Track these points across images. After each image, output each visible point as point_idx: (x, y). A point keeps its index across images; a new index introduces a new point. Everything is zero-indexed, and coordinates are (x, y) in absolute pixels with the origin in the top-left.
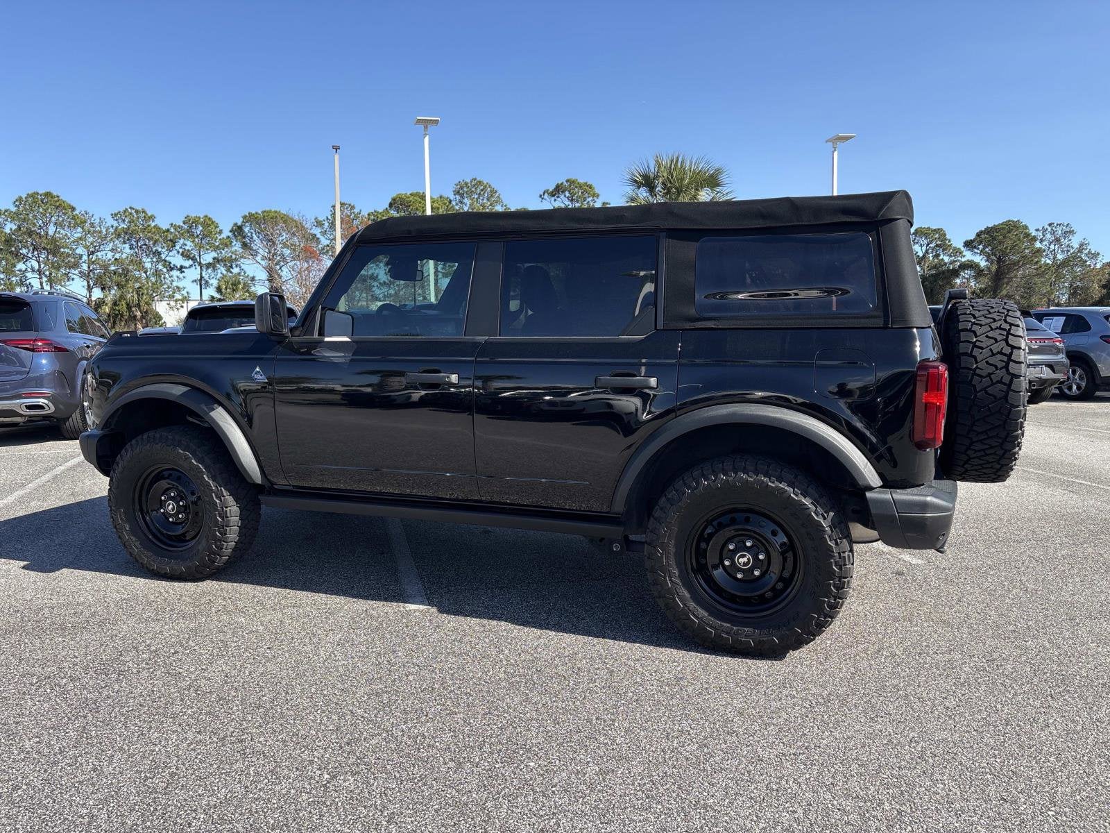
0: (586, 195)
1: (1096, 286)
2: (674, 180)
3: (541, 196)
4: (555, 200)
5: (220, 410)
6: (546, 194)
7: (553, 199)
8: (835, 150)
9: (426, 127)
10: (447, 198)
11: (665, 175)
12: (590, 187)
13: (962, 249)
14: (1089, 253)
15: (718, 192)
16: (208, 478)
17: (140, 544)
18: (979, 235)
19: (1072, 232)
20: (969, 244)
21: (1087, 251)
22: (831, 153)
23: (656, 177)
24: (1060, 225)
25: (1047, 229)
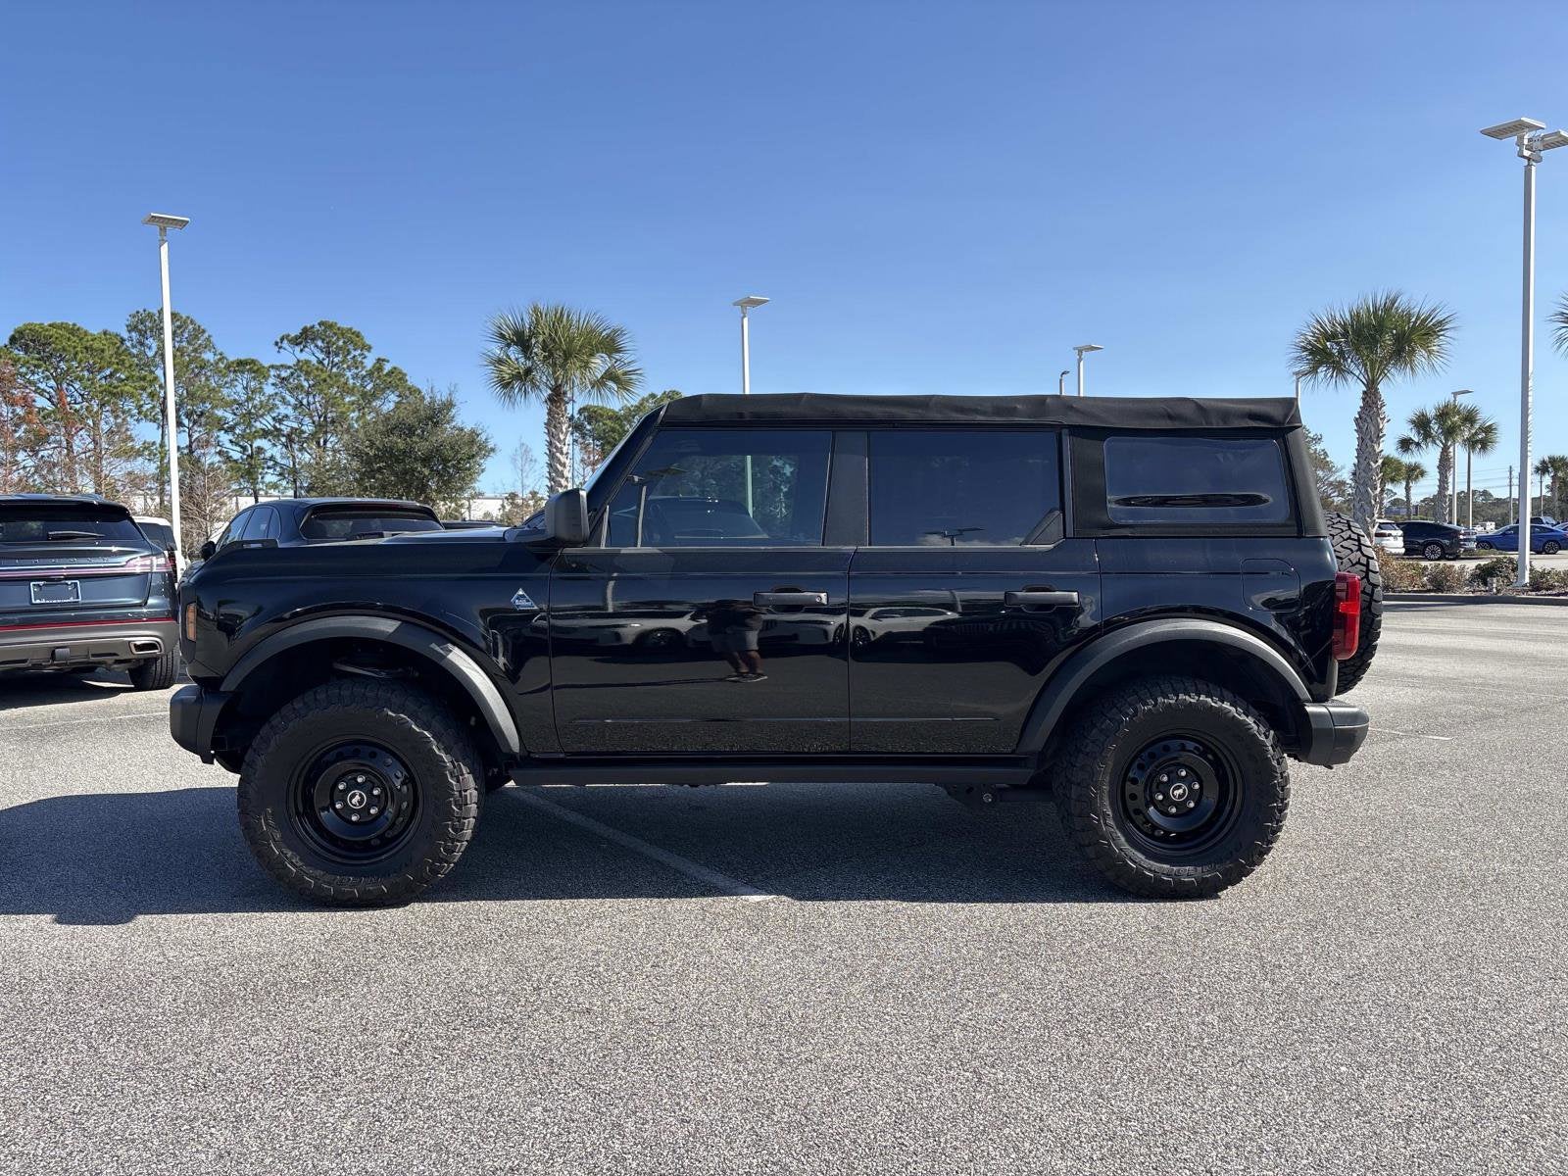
0: (351, 347)
2: (559, 338)
3: (277, 344)
4: (301, 351)
5: (456, 650)
6: (285, 341)
7: (298, 349)
8: (744, 316)
9: (163, 230)
10: (117, 335)
11: (547, 332)
12: (358, 335)
15: (617, 360)
16: (439, 749)
17: (300, 860)
22: (740, 319)
23: (533, 334)
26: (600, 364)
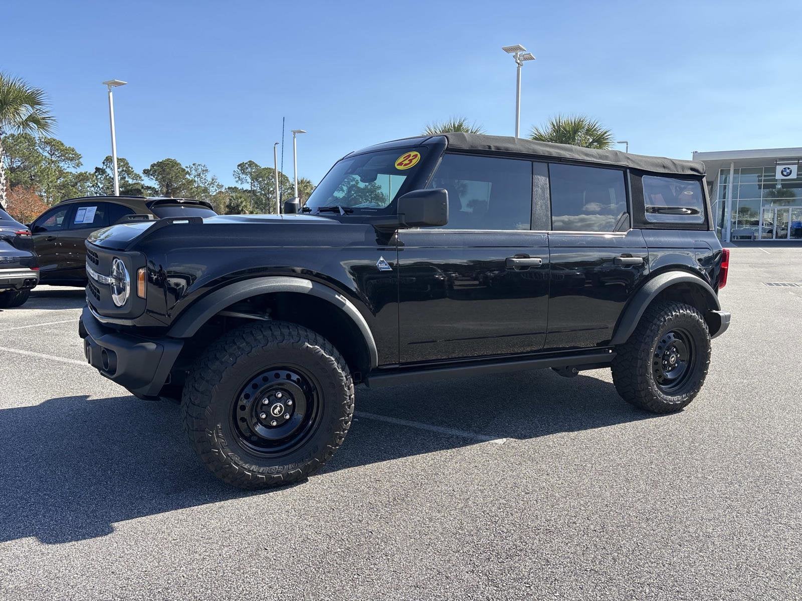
1: (222, 206)
8: (110, 92)
13: (142, 175)
14: (218, 185)
15: (37, 110)
16: (339, 369)
17: (240, 459)
18: (153, 166)
19: (207, 170)
20: (146, 172)
21: (216, 184)
22: (108, 93)
24: (200, 165)
25: (192, 168)
26: (25, 111)
